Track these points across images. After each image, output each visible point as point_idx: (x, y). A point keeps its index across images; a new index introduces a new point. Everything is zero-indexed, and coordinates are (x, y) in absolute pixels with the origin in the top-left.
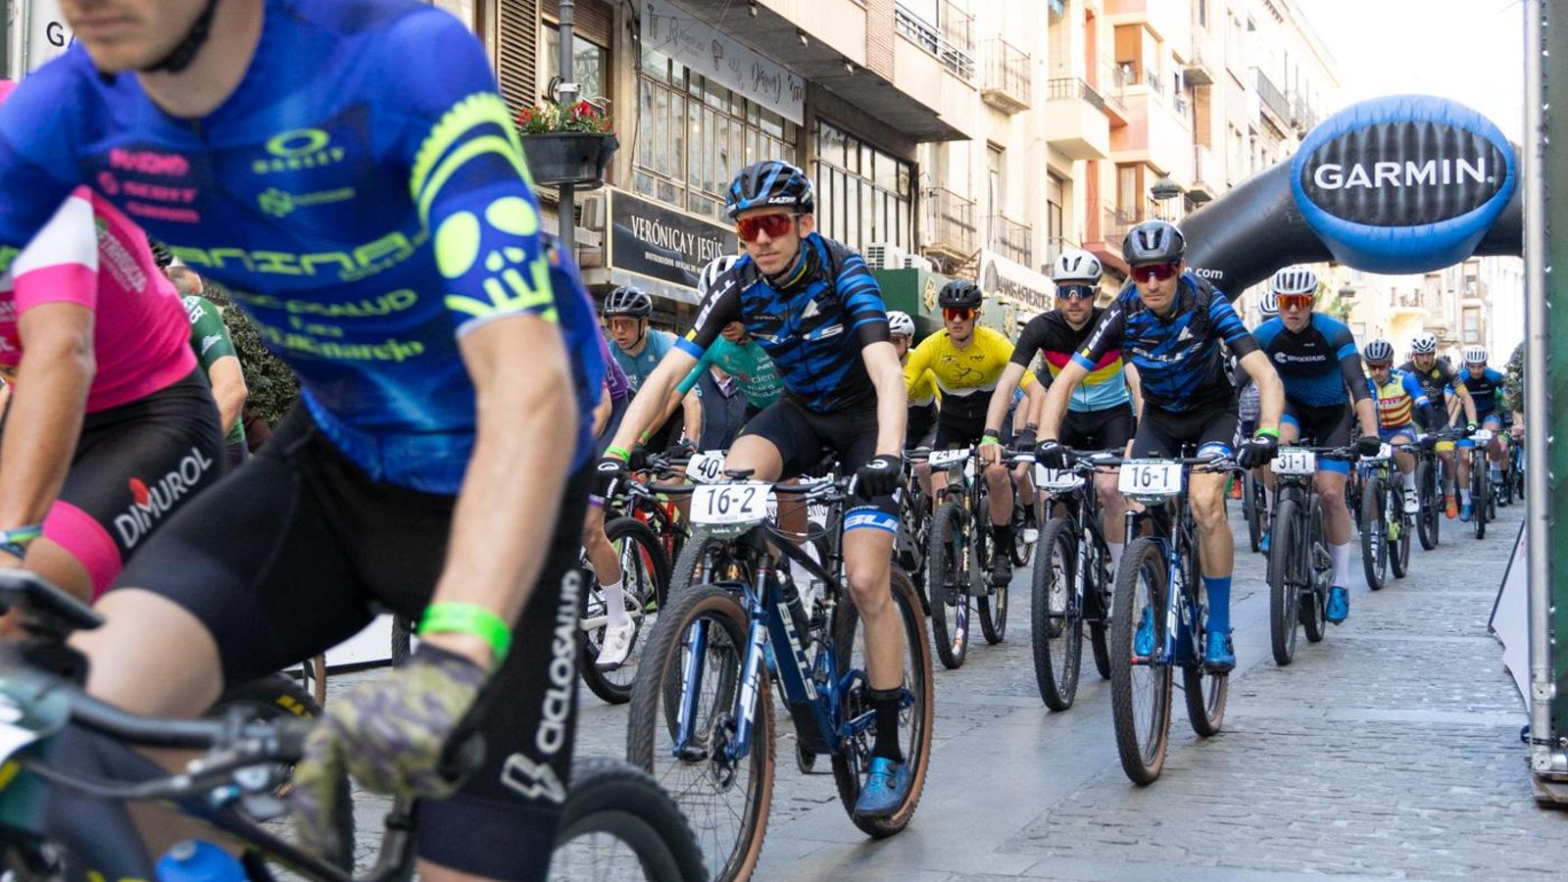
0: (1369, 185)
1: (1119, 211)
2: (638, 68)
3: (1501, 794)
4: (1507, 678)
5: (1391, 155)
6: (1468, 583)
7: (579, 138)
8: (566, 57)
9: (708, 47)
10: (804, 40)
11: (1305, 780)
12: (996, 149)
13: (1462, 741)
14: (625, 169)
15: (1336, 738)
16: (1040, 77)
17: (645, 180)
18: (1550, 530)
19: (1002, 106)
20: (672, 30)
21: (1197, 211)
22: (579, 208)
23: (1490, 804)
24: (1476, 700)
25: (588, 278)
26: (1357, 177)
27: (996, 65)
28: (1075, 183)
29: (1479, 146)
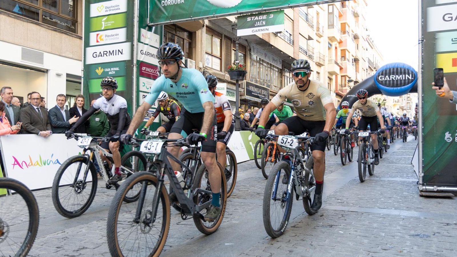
0: (389, 80)
1: (341, 85)
2: (251, 58)
3: (413, 194)
4: (414, 172)
5: (393, 74)
6: (407, 155)
7: (239, 71)
8: (237, 57)
9: (264, 54)
10: (282, 53)
11: (376, 191)
12: (318, 73)
13: (406, 184)
14: (248, 77)
15: (382, 183)
16: (327, 59)
17: (252, 79)
18: (423, 144)
19: (319, 65)
20: (257, 51)
21: (356, 85)
22: (240, 84)
23: (411, 196)
24: (408, 176)
25: (241, 97)
26: (387, 78)
27: (318, 58)
28: (333, 80)
29: (410, 72)
